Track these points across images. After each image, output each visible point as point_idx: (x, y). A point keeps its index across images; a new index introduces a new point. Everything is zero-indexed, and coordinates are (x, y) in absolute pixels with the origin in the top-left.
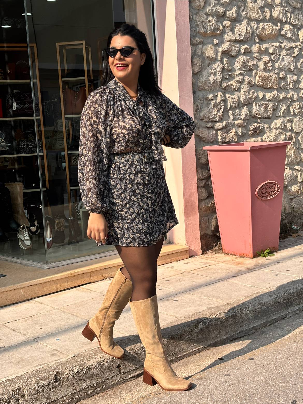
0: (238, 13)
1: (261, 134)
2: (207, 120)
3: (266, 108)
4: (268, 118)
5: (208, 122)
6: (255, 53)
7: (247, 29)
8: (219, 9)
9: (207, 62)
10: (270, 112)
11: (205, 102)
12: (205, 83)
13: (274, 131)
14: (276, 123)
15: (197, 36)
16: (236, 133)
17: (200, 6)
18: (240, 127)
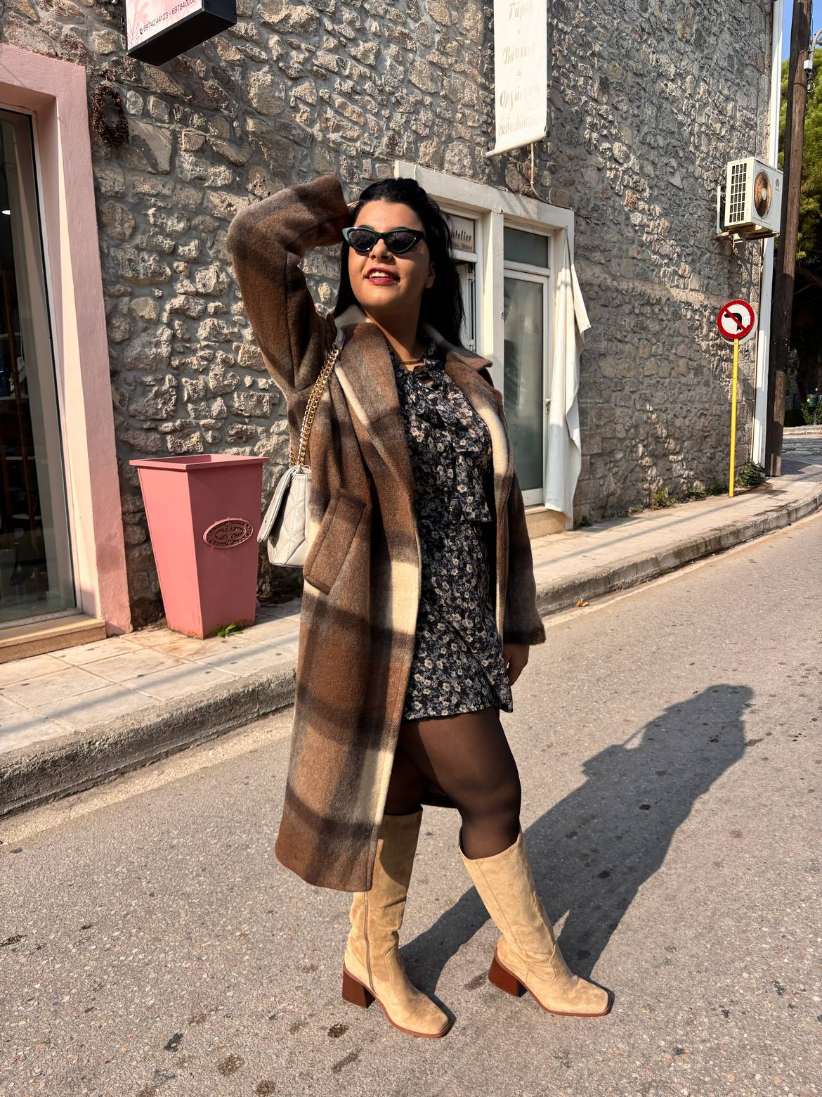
0: (201, 249)
1: (252, 441)
2: (142, 418)
3: (259, 401)
4: (264, 416)
5: (145, 421)
6: (236, 314)
7: (218, 277)
8: (162, 242)
9: (141, 325)
10: (266, 408)
11: (140, 389)
12: (138, 358)
13: (275, 437)
14: (278, 425)
15: (119, 283)
16: (202, 440)
17: (124, 234)
18: (209, 430)
